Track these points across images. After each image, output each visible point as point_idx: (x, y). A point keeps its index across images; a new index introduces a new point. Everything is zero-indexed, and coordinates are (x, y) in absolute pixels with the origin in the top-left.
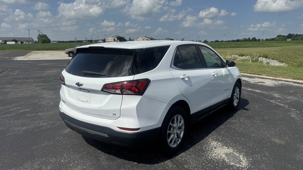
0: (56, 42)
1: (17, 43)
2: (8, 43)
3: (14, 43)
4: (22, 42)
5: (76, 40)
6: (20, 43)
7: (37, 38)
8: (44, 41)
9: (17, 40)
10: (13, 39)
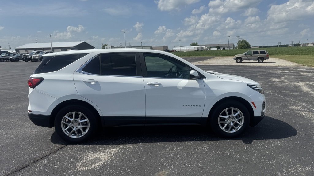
0: (257, 47)
1: (220, 49)
2: (212, 49)
3: (216, 49)
4: (224, 48)
5: (280, 45)
6: (222, 49)
7: (237, 44)
8: (242, 47)
9: (220, 46)
10: (217, 45)
